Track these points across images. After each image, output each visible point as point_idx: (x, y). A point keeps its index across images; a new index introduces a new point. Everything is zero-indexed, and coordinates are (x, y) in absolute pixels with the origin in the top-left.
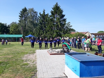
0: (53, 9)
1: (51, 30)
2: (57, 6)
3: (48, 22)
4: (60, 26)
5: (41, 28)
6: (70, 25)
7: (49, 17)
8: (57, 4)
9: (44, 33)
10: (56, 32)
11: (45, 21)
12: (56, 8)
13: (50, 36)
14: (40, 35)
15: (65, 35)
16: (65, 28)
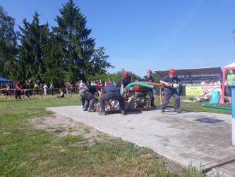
0: (62, 13)
1: (58, 65)
2: (72, 8)
3: (50, 45)
5: (29, 60)
6: (104, 53)
7: (51, 30)
9: (36, 72)
10: (73, 69)
11: (41, 41)
12: (71, 11)
13: (56, 80)
14: (24, 78)
15: (96, 77)
16: (92, 62)
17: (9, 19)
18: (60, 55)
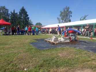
17: (7, 10)
18: (20, 22)
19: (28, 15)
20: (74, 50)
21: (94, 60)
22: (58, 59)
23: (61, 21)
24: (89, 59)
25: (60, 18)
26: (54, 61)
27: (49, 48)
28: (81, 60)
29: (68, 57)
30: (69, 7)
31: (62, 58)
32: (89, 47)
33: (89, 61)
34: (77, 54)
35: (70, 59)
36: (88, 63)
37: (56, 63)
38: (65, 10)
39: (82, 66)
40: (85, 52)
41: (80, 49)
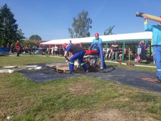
4: (9, 33)
8: (6, 5)
19: (16, 21)
20: (94, 82)
21: (122, 95)
22: (67, 96)
23: (75, 34)
24: (116, 94)
25: (73, 29)
26: (60, 101)
27: (54, 79)
28: (104, 96)
29: (85, 93)
30: (87, 12)
31: (75, 95)
32: (116, 76)
33: (116, 97)
34: (98, 87)
35: (87, 96)
36: (114, 100)
37: (64, 102)
38: (80, 17)
39: (105, 105)
40: (110, 84)
41: (102, 80)
